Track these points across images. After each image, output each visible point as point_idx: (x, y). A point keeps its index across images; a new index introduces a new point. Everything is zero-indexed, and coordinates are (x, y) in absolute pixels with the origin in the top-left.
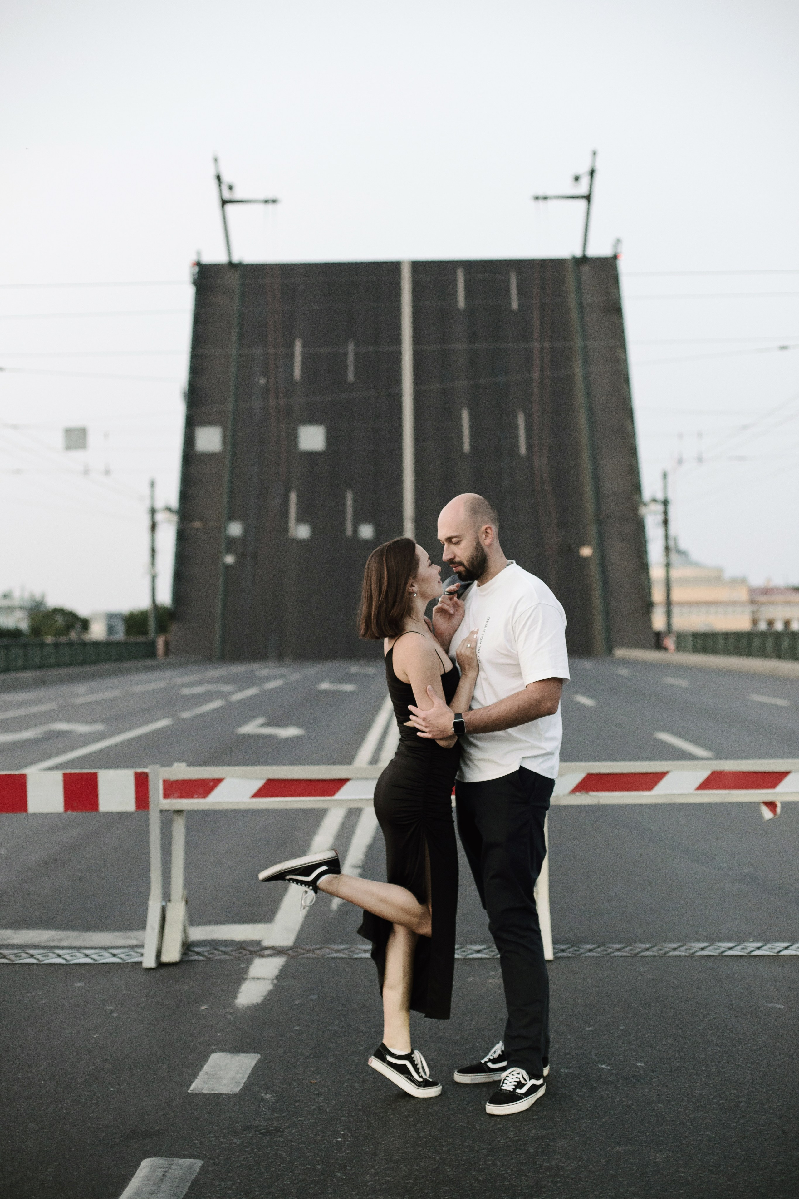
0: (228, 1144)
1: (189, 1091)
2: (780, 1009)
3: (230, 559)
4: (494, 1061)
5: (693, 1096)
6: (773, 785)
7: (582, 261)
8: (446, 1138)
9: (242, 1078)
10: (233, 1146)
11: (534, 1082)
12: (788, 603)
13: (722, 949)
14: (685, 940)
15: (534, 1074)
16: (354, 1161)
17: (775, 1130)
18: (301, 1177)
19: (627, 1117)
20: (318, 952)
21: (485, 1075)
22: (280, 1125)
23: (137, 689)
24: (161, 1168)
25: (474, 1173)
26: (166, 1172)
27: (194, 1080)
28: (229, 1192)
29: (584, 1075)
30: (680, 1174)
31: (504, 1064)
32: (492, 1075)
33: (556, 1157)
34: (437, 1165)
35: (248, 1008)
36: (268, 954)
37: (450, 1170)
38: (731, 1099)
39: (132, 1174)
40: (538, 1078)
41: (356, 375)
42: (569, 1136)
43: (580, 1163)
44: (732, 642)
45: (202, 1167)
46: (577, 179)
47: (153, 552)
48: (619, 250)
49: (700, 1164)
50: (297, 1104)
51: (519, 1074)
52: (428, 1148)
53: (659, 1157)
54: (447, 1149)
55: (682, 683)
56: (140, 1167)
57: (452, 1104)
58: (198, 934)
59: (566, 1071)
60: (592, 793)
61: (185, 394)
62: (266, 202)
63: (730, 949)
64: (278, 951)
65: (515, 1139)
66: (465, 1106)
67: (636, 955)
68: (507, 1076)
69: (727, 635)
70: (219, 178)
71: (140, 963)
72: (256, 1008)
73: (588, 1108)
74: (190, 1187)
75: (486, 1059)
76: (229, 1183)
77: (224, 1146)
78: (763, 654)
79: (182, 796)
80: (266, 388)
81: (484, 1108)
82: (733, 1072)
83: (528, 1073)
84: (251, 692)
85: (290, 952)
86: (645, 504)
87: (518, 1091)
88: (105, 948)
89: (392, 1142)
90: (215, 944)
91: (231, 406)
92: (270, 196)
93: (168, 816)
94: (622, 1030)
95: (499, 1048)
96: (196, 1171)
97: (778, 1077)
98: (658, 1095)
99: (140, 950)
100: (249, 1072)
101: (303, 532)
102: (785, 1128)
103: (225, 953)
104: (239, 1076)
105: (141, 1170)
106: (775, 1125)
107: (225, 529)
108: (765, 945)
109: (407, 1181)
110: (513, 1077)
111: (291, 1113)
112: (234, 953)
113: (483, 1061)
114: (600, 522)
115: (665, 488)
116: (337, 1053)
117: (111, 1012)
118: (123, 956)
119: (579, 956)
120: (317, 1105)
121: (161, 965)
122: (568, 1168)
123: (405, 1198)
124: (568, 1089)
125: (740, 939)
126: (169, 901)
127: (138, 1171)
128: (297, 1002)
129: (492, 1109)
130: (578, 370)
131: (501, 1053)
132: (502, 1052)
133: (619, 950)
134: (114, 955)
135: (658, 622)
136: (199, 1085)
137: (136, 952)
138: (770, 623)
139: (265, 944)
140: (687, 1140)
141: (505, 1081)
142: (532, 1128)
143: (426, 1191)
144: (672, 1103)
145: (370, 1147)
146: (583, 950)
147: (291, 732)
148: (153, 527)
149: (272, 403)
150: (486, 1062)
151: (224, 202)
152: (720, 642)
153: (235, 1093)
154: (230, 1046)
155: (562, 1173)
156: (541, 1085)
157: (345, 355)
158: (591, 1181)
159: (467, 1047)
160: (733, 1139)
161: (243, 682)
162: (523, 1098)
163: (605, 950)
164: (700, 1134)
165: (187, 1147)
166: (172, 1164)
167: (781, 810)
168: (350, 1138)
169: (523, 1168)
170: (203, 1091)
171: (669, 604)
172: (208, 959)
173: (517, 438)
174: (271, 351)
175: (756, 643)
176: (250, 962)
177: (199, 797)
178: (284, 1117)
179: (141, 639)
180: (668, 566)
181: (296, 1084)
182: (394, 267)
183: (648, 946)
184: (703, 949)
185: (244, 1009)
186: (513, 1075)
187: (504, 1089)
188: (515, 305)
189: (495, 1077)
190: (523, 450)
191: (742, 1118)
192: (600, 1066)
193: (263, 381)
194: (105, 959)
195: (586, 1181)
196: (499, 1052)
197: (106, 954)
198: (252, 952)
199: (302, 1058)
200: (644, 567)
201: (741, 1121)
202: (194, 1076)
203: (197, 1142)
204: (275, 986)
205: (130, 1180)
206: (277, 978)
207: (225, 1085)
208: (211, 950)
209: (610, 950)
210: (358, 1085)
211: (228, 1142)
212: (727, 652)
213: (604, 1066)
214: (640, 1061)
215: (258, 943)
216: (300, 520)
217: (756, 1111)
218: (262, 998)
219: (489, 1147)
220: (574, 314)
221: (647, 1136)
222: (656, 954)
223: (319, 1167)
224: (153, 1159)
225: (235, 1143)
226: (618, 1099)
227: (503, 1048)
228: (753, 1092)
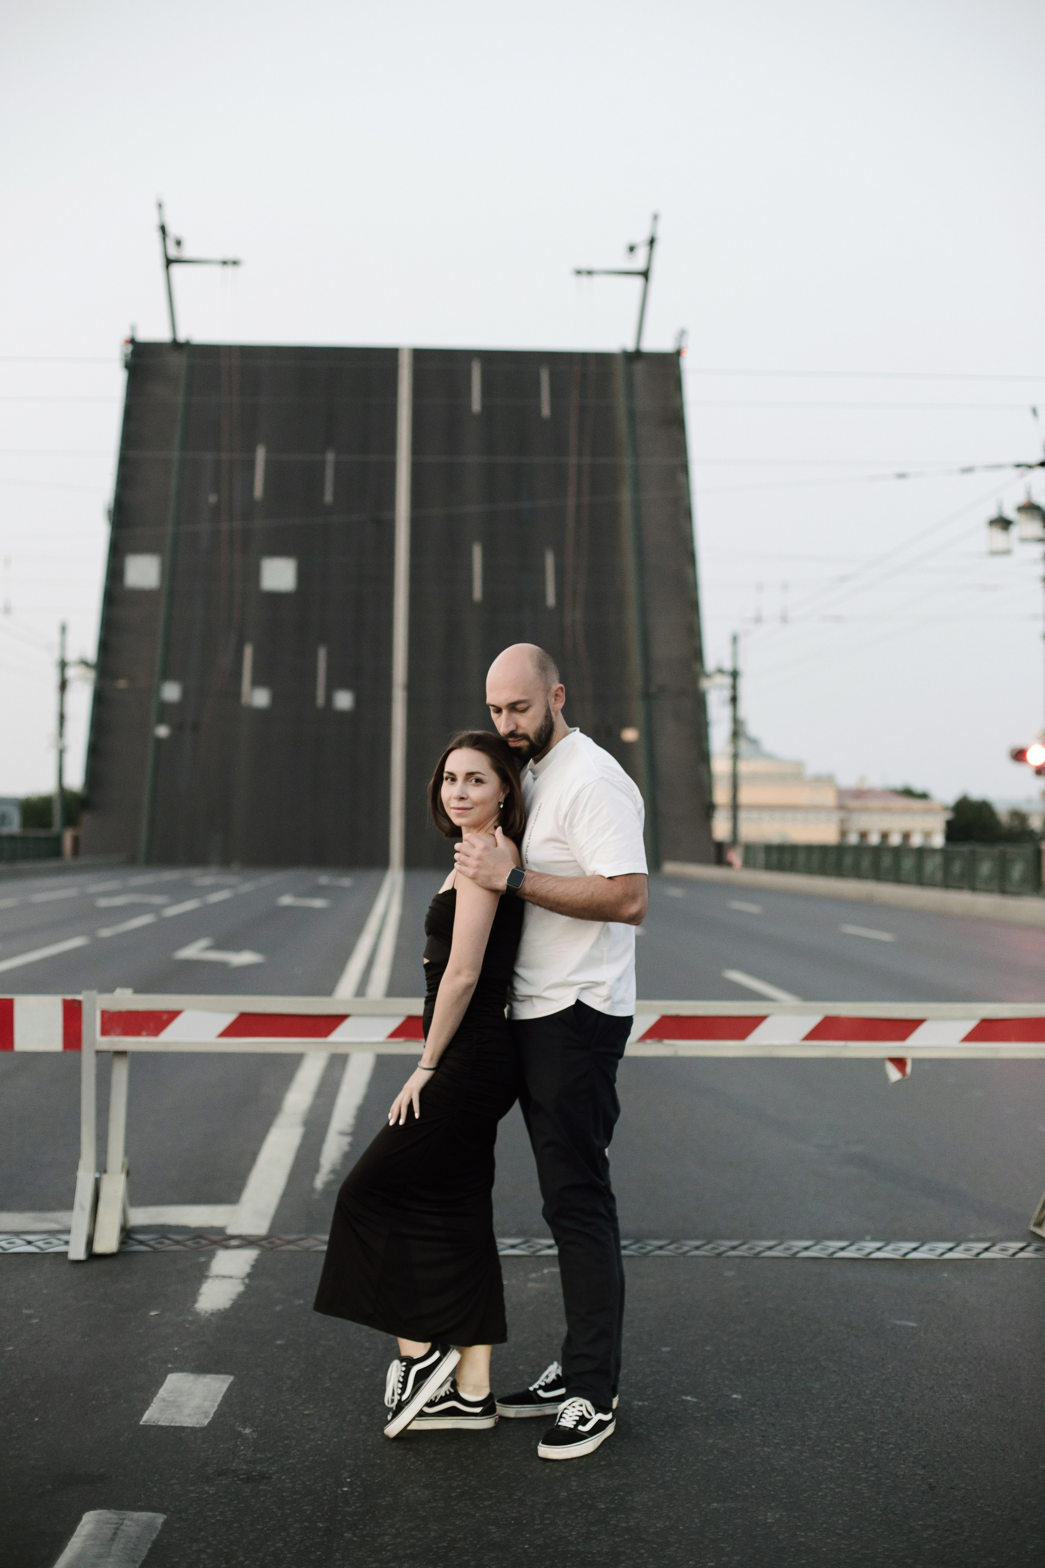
0: (197, 1493)
1: (141, 1423)
2: (913, 1328)
3: (163, 731)
4: (547, 1388)
5: (810, 1439)
6: (903, 1037)
7: (635, 357)
8: (488, 1489)
9: (212, 1407)
10: (205, 1496)
11: (601, 1416)
12: (886, 810)
13: (831, 1250)
14: (782, 1237)
15: (601, 1407)
16: (367, 1517)
17: (918, 1483)
18: (297, 1538)
19: (724, 1464)
20: (302, 1243)
21: (535, 1407)
22: (265, 1469)
23: (39, 898)
24: (110, 1524)
25: (528, 1535)
26: (118, 1529)
27: (147, 1408)
28: (203, 1556)
29: (664, 1409)
30: (800, 1539)
31: (562, 1391)
32: (543, 1408)
33: (634, 1515)
34: (477, 1525)
35: (212, 1314)
36: (235, 1245)
37: (496, 1530)
38: (858, 1443)
39: (70, 1531)
40: (606, 1412)
41: (336, 494)
42: (650, 1488)
43: (667, 1523)
44: (816, 858)
45: (165, 1523)
46: (632, 249)
47: (62, 718)
48: (684, 344)
49: (825, 1526)
50: (286, 1442)
51: (581, 1405)
52: (464, 1502)
53: (770, 1517)
54: (489, 1503)
55: (753, 908)
56: (82, 1523)
57: (492, 1444)
58: (141, 1217)
59: (640, 1403)
60: (667, 1042)
61: (109, 512)
62: (225, 263)
63: (842, 1249)
64: (247, 1242)
65: (579, 1491)
66: (509, 1447)
67: (719, 1255)
68: (565, 1409)
69: (810, 849)
70: (163, 229)
71: (65, 1254)
72: (223, 1316)
73: (671, 1452)
74: (150, 1550)
75: (536, 1386)
76: (203, 1545)
77: (193, 1495)
78: (857, 874)
79: (126, 1032)
80: (217, 508)
81: (536, 1450)
82: (858, 1407)
83: (593, 1404)
84: (190, 905)
85: (264, 1243)
86: (708, 676)
87: (580, 1428)
88: (17, 1234)
89: (416, 1493)
90: (163, 1231)
91: (169, 529)
92: (230, 256)
93: (106, 1059)
94: (709, 1351)
95: (553, 1371)
96: (157, 1528)
97: (917, 1416)
98: (763, 1436)
99: (65, 1237)
100: (220, 1399)
101: (260, 698)
102: (932, 1480)
103: (178, 1242)
104: (207, 1404)
105: (82, 1526)
106: (917, 1477)
107: (158, 691)
108: (886, 1245)
109: (440, 1545)
110: (573, 1410)
111: (279, 1454)
112: (189, 1243)
113: (531, 1389)
114: (648, 696)
115: (735, 655)
116: (334, 1375)
117: (30, 1317)
118: (40, 1244)
119: (646, 1255)
120: (313, 1443)
121: (92, 1256)
122: (651, 1531)
123: (439, 1566)
124: (644, 1427)
125: (855, 1238)
126: (105, 1171)
127: (79, 1528)
128: (278, 1308)
129: (546, 1451)
130: (626, 496)
131: (555, 1378)
132: (558, 1376)
133: (697, 1248)
134: (29, 1243)
135: (721, 829)
136: (152, 1415)
137: (59, 1239)
138: (863, 835)
139: (230, 1231)
140: (806, 1495)
141: (564, 1415)
142: (600, 1478)
143: (466, 1558)
144: (782, 1447)
145: (387, 1499)
146: (649, 1248)
147: (245, 958)
148: (63, 686)
149: (224, 526)
150: (535, 1390)
151: (169, 262)
152: (801, 857)
153: (202, 1426)
154: (193, 1364)
155: (645, 1536)
156: (610, 1421)
157: (322, 465)
158: (683, 1547)
159: (507, 1370)
160: (866, 1495)
161: (179, 892)
162: (586, 1438)
163: (678, 1248)
164: (823, 1488)
165: (142, 1496)
166: (124, 1519)
167: (913, 1068)
168: (360, 1487)
169: (592, 1529)
170: (160, 1423)
171: (735, 807)
172: (155, 1251)
173: (543, 583)
174: (225, 456)
175: (848, 860)
176: (211, 1256)
177: (148, 1035)
178: (271, 1458)
179: (42, 833)
180: (735, 757)
181: (283, 1416)
182: (390, 355)
183: (735, 1243)
184: (806, 1248)
185: (207, 1315)
186: (574, 1407)
187: (562, 1426)
188: (546, 411)
189: (548, 1410)
190: (551, 600)
191: (875, 1467)
192: (684, 1398)
193: (213, 499)
194: (17, 1247)
195: (676, 1547)
196: (552, 1377)
197: (18, 1241)
198: (214, 1243)
199: (289, 1381)
200: (704, 757)
201: (874, 1472)
202: (146, 1404)
203: (155, 1489)
204: (247, 1286)
205: (69, 1539)
206: (249, 1276)
207: (189, 1415)
208: (160, 1238)
209: (686, 1248)
210: (365, 1417)
211: (197, 1490)
212: (809, 870)
213: (689, 1398)
214: (736, 1392)
215: (221, 1231)
216: (257, 682)
217: (892, 1459)
218: (231, 1302)
219: (545, 1501)
220: (623, 426)
221: (753, 1489)
222: (745, 1254)
223: (320, 1525)
224: (99, 1511)
225: (207, 1492)
226: (711, 1441)
227: (560, 1372)
228: (885, 1434)
